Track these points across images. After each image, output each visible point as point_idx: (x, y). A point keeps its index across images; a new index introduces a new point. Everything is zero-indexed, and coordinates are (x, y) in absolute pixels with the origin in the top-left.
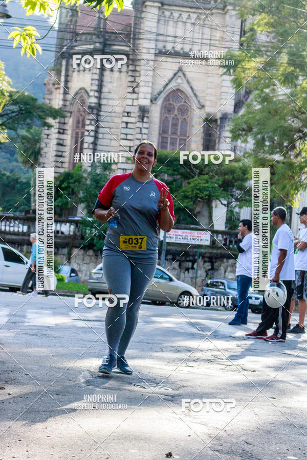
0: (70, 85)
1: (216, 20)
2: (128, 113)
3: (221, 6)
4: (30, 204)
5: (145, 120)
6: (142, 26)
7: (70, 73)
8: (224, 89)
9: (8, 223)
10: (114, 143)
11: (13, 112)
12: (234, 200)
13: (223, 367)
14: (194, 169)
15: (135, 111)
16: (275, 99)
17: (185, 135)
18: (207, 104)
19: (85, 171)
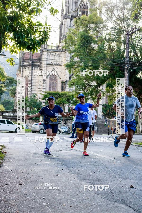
0: (23, 74)
1: (63, 54)
2: (40, 81)
3: (64, 51)
4: (14, 108)
5: (45, 83)
6: (43, 57)
7: (23, 71)
8: (66, 74)
9: (8, 113)
10: (36, 90)
11: (8, 82)
12: (70, 104)
13: (70, 150)
14: (59, 96)
15: (42, 81)
16: (80, 76)
17: (56, 87)
18: (61, 78)
19: (29, 98)
